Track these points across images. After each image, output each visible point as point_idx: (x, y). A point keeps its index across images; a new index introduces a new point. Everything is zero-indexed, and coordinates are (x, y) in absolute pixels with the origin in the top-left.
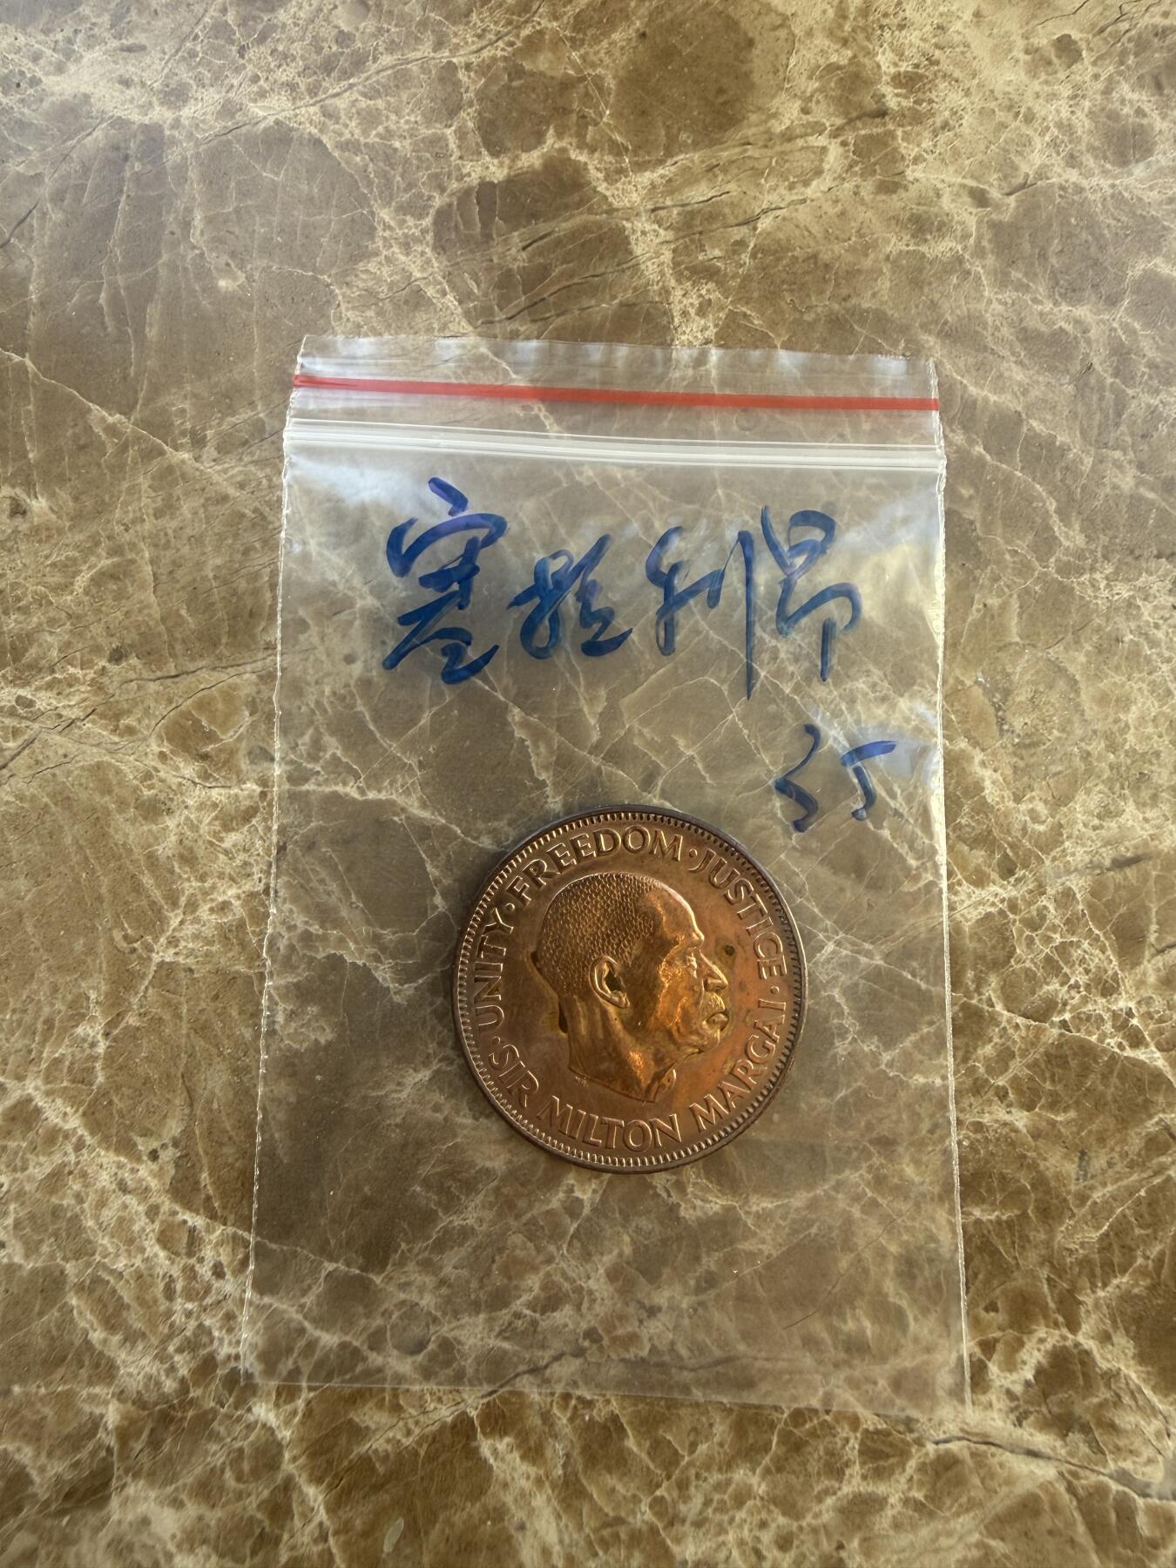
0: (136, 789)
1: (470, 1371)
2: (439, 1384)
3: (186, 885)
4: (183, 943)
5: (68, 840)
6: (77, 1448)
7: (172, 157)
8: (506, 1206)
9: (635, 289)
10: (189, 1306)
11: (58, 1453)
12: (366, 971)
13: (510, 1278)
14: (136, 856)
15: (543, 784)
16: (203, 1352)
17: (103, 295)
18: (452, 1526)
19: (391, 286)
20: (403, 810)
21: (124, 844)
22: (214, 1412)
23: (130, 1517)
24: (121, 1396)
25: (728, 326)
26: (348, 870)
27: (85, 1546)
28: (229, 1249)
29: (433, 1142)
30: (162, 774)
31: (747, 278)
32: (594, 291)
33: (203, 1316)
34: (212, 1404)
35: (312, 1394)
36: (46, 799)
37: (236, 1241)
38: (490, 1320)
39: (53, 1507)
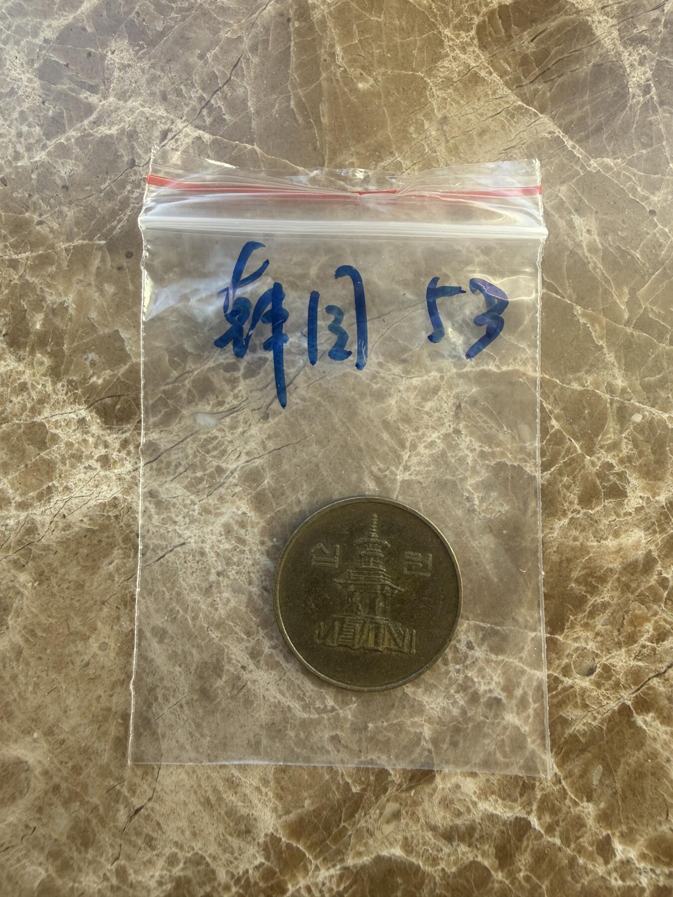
0: (368, 385)
1: (623, 681)
2: (606, 690)
3: (408, 435)
4: (413, 468)
5: (336, 420)
6: (411, 752)
7: (316, 15)
8: (626, 587)
9: (601, 55)
10: (458, 667)
11: (401, 756)
12: (520, 468)
13: (635, 627)
14: (376, 423)
15: (602, 347)
16: (470, 691)
17: (292, 103)
18: (629, 765)
19: (459, 73)
20: (524, 374)
21: (368, 418)
22: (484, 722)
23: (449, 785)
24: (430, 720)
25: (659, 70)
26: (499, 413)
27: (426, 805)
28: (473, 633)
29: (578, 559)
30: (382, 374)
31: (664, 40)
32: (578, 59)
33: (466, 672)
34: (482, 718)
35: (536, 705)
36: (318, 399)
37: (477, 628)
38: (628, 651)
39: (404, 787)
